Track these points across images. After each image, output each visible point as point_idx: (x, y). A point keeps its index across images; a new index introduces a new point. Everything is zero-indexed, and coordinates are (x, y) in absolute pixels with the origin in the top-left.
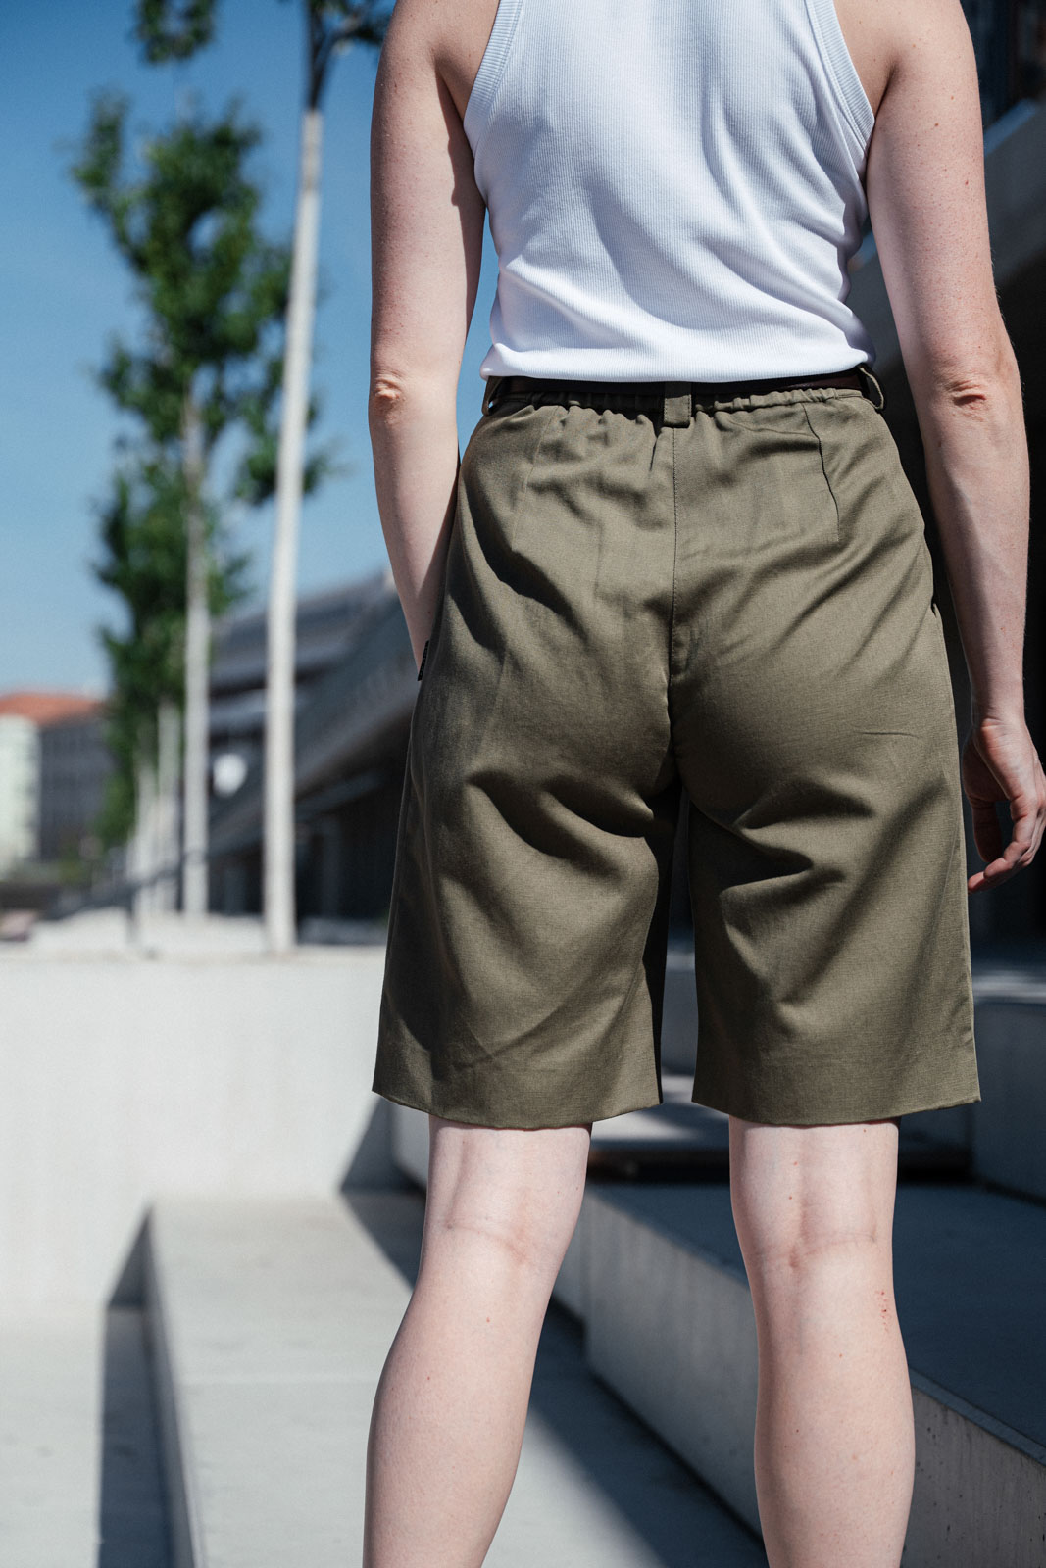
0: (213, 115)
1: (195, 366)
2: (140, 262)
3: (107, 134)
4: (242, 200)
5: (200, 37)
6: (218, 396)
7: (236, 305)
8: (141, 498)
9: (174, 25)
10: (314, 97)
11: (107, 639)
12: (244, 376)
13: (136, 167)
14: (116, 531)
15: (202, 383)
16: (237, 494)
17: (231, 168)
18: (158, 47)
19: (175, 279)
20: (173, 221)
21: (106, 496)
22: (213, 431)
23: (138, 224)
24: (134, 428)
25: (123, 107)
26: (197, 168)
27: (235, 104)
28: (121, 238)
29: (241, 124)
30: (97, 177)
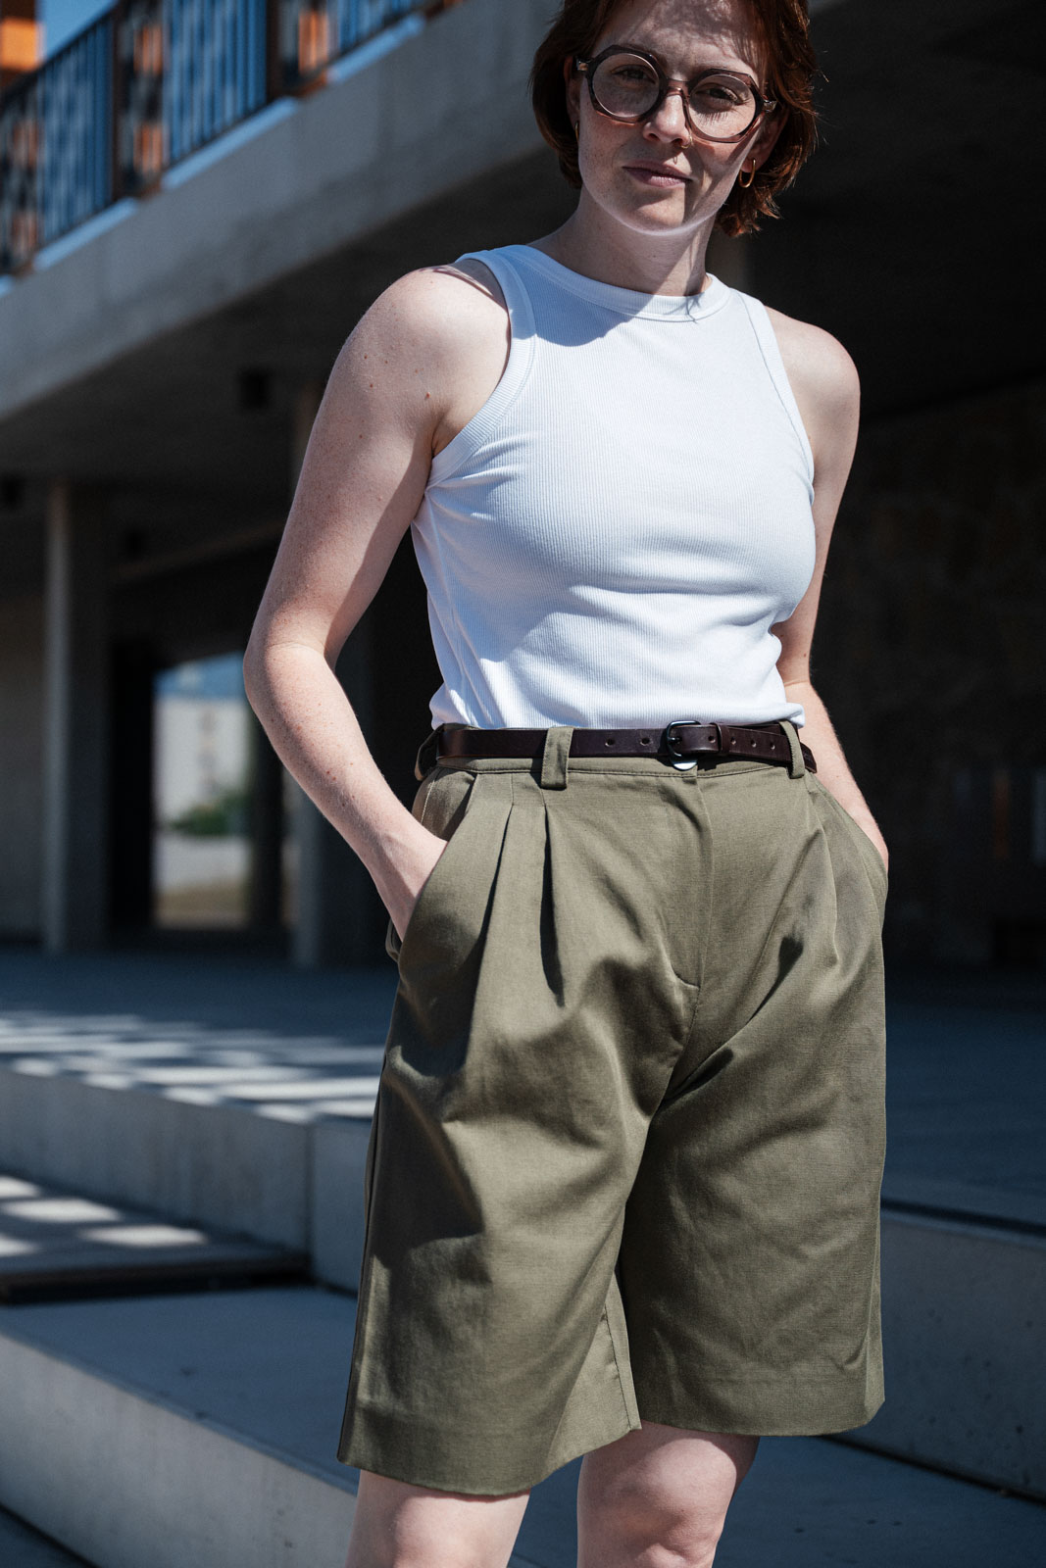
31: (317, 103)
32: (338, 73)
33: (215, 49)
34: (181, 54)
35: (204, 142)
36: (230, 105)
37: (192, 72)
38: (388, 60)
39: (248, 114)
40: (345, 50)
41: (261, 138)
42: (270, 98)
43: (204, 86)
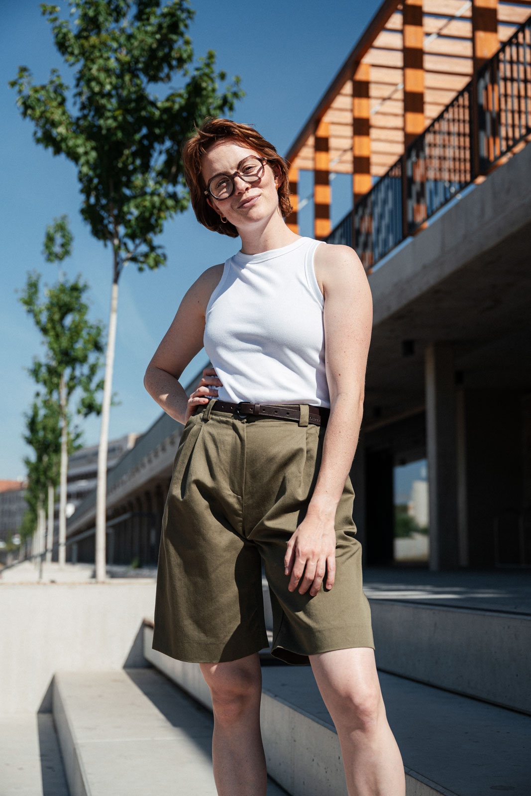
0: (71, 281)
1: (65, 368)
2: (44, 331)
3: (33, 286)
4: (82, 309)
5: (67, 253)
6: (73, 378)
7: (79, 345)
8: (42, 412)
9: (57, 249)
10: (116, 281)
11: (27, 462)
12: (82, 370)
13: (43, 298)
14: (32, 424)
15: (67, 373)
16: (79, 412)
17: (78, 298)
18: (51, 257)
19: (57, 336)
20: (57, 317)
21: (30, 413)
22: (71, 389)
23: (44, 318)
24: (43, 390)
25: (39, 277)
26: (65, 298)
27: (79, 276)
28: (38, 323)
29: (81, 284)
30: (29, 303)
31: (420, 236)
32: (427, 225)
33: (386, 220)
34: (374, 225)
35: (383, 255)
36: (391, 243)
37: (378, 231)
38: (443, 218)
39: (397, 243)
40: (428, 217)
41: (401, 252)
42: (404, 237)
43: (383, 235)
